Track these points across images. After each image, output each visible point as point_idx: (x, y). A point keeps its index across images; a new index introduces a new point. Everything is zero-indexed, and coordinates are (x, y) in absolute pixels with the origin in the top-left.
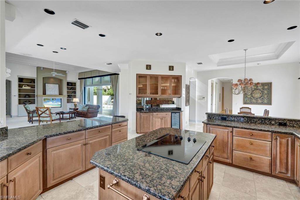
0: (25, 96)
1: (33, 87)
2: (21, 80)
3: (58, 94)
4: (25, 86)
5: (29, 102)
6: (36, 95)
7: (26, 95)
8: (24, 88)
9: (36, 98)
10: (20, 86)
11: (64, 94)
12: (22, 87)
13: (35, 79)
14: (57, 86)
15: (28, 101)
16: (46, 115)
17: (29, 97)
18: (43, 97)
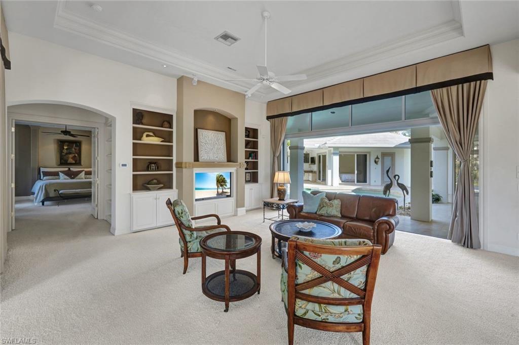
0: (149, 165)
1: (168, 137)
2: (139, 116)
3: (226, 160)
4: (147, 136)
5: (159, 183)
6: (174, 162)
7: (151, 162)
8: (146, 140)
9: (174, 172)
10: (137, 134)
11: (239, 161)
12: (140, 140)
13: (171, 116)
14: (222, 136)
15: (155, 181)
16: (342, 290)
17: (158, 169)
18: (195, 169)
